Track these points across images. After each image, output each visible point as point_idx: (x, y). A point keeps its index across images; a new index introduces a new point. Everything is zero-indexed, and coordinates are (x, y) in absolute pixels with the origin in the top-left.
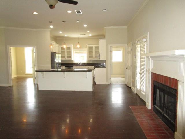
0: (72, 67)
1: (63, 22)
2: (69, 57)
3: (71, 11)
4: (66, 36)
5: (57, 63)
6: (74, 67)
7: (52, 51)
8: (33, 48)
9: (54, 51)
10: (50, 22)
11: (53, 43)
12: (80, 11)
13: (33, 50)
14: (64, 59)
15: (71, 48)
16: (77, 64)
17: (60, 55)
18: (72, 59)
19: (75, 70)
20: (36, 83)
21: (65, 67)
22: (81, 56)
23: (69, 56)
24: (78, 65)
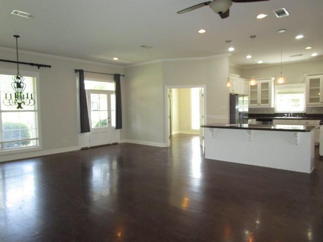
0: (271, 120)
1: (252, 37)
2: (266, 101)
3: (265, 14)
4: (260, 62)
5: (240, 113)
6: (274, 121)
7: (231, 91)
8: (200, 88)
9: (236, 92)
10: (227, 42)
11: (235, 78)
12: (284, 9)
13: (201, 92)
14: (254, 106)
15: (269, 84)
16: (282, 115)
17: (246, 99)
18: (271, 106)
19: (278, 127)
20: (203, 146)
21: (257, 120)
22: (293, 100)
23: (267, 99)
24: (284, 117)
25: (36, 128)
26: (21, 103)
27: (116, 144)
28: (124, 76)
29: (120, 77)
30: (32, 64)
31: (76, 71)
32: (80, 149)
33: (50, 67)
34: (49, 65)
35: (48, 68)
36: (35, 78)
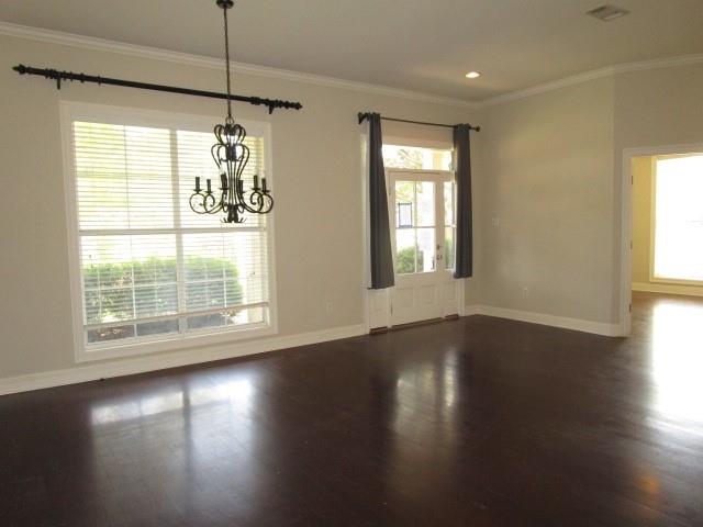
25: (263, 276)
26: (236, 207)
27: (455, 318)
28: (478, 129)
29: (471, 131)
30: (255, 101)
31: (361, 118)
32: (368, 332)
33: (297, 106)
34: (295, 102)
35: (294, 110)
36: (262, 139)
